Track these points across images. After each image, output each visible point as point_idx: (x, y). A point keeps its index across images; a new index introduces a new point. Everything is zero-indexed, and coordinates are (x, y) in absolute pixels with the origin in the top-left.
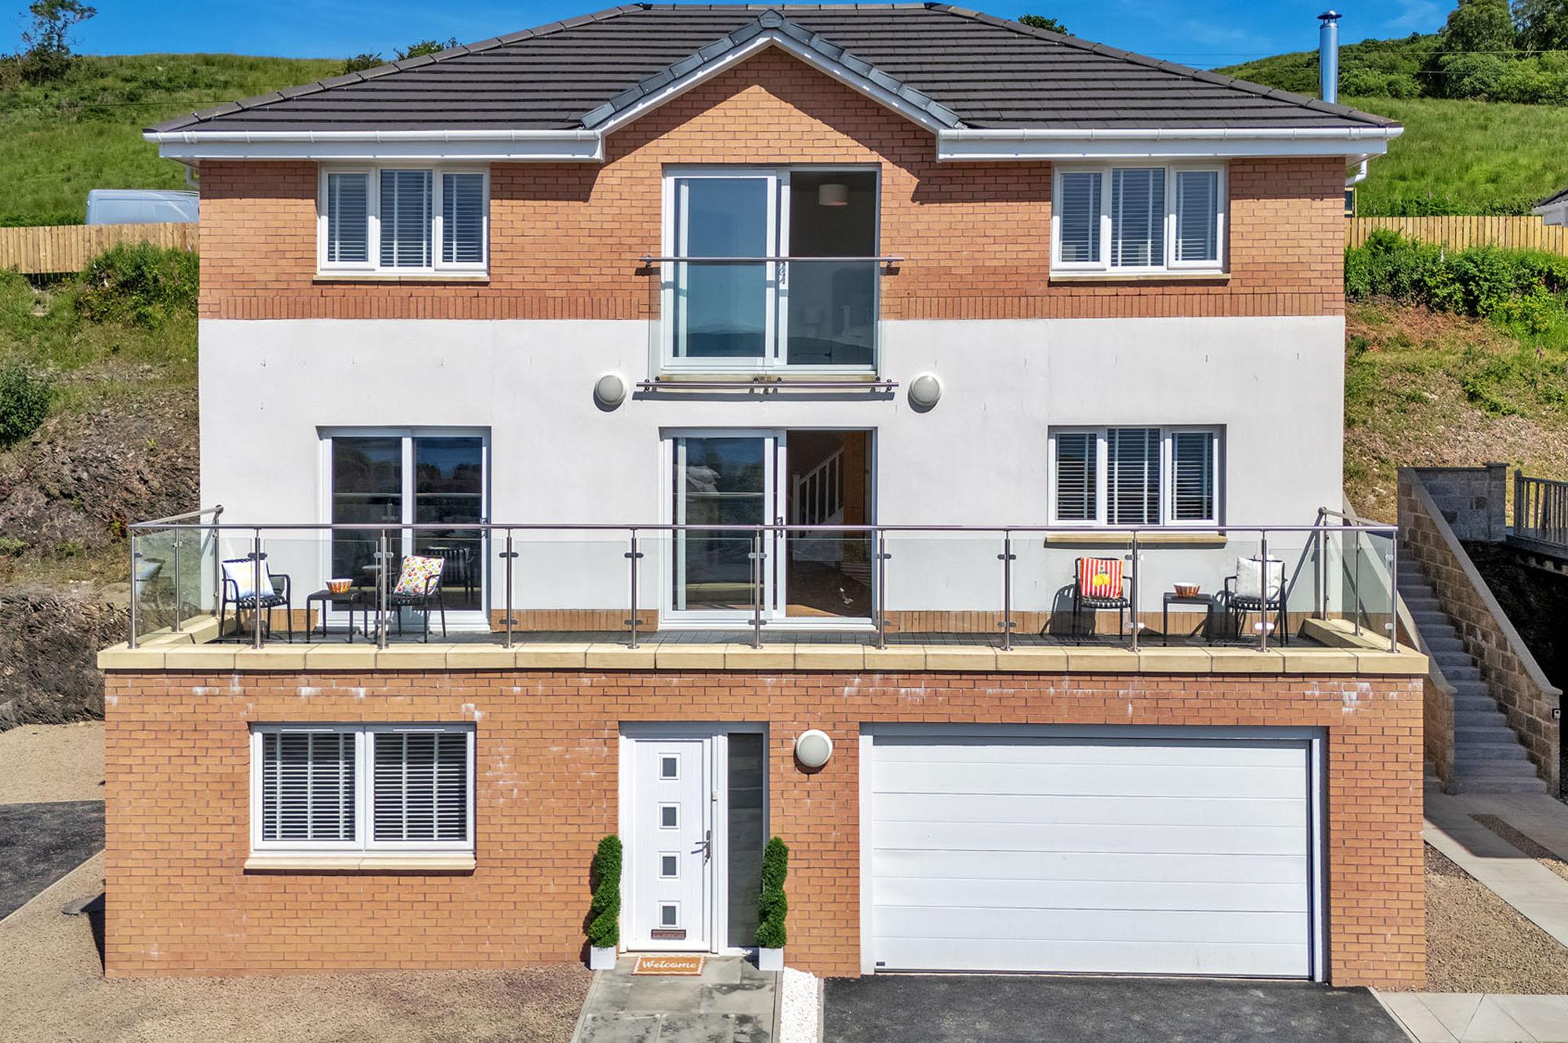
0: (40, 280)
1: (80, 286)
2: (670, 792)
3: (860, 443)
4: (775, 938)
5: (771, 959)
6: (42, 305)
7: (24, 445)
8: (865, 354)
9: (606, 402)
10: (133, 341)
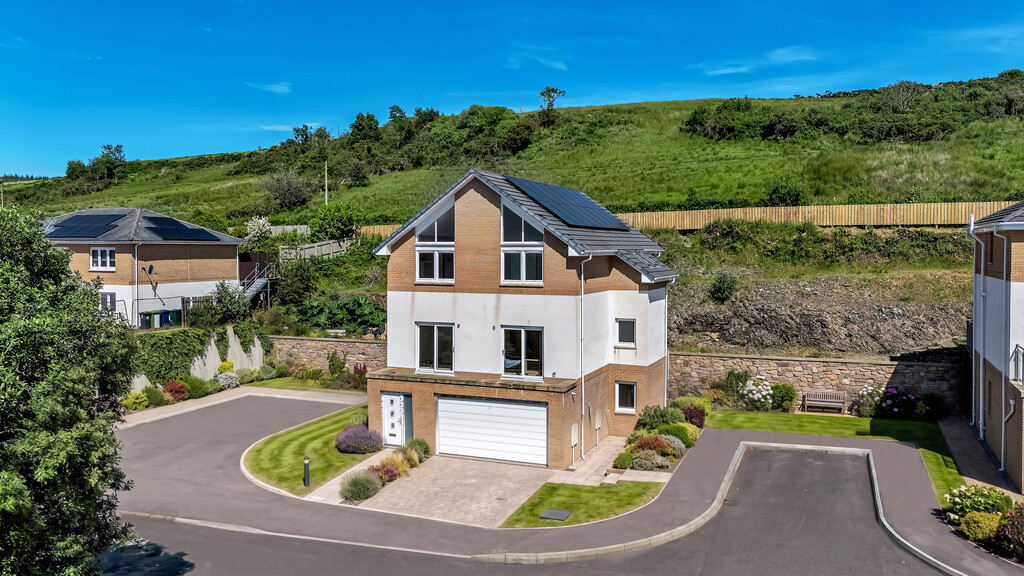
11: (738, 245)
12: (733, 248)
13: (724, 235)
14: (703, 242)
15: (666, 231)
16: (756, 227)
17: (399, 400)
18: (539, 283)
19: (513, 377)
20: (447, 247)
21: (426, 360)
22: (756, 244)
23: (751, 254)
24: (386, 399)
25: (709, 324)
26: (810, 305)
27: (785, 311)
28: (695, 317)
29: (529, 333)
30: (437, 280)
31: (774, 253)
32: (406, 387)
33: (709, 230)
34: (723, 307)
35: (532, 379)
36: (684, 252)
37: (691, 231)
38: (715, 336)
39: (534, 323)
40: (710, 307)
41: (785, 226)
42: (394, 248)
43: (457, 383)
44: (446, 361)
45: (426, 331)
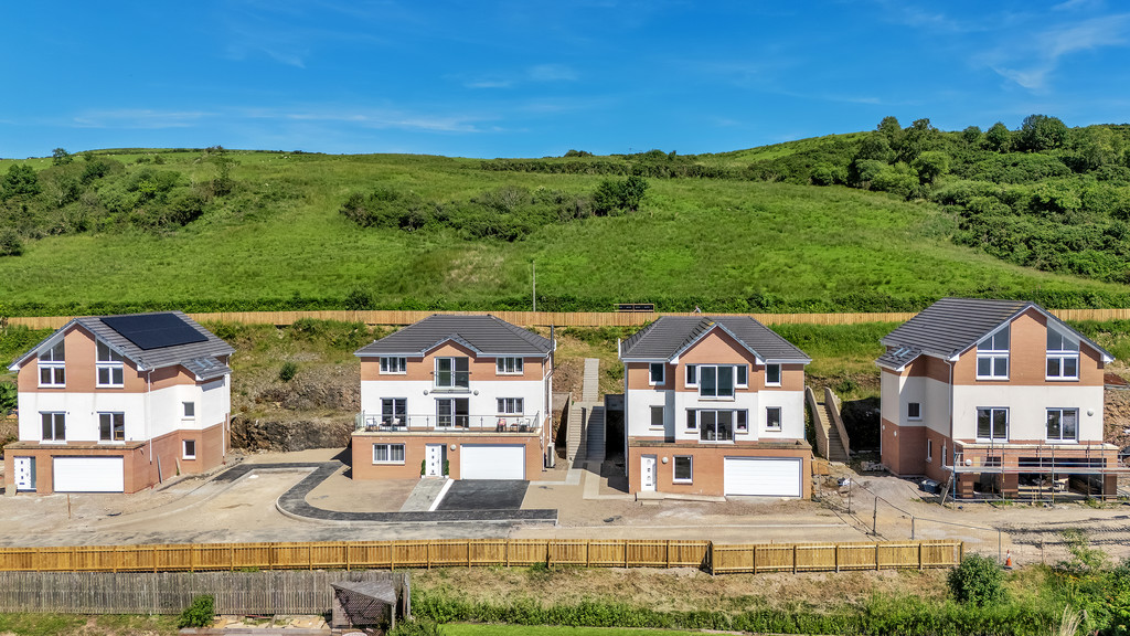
0: (280, 327)
1: (292, 330)
2: (433, 454)
3: (467, 400)
4: (447, 474)
5: (447, 477)
6: (281, 335)
7: (290, 381)
8: (467, 386)
9: (425, 394)
10: (308, 346)
11: (314, 337)
12: (310, 339)
13: (305, 330)
14: (291, 335)
15: (267, 326)
16: (327, 324)
17: (27, 461)
18: (121, 386)
19: (105, 443)
20: (60, 365)
21: (47, 435)
22: (325, 337)
23: (321, 343)
24: (17, 461)
25: (278, 396)
26: (335, 382)
27: (320, 387)
28: (268, 392)
29: (116, 416)
30: (53, 385)
31: (337, 344)
32: (31, 453)
33: (296, 326)
34: (287, 385)
35: (120, 443)
36: (276, 341)
37: (284, 326)
38: (278, 404)
39: (118, 410)
40: (279, 384)
41: (345, 325)
42: (22, 365)
43: (66, 448)
44: (61, 434)
45: (46, 417)
